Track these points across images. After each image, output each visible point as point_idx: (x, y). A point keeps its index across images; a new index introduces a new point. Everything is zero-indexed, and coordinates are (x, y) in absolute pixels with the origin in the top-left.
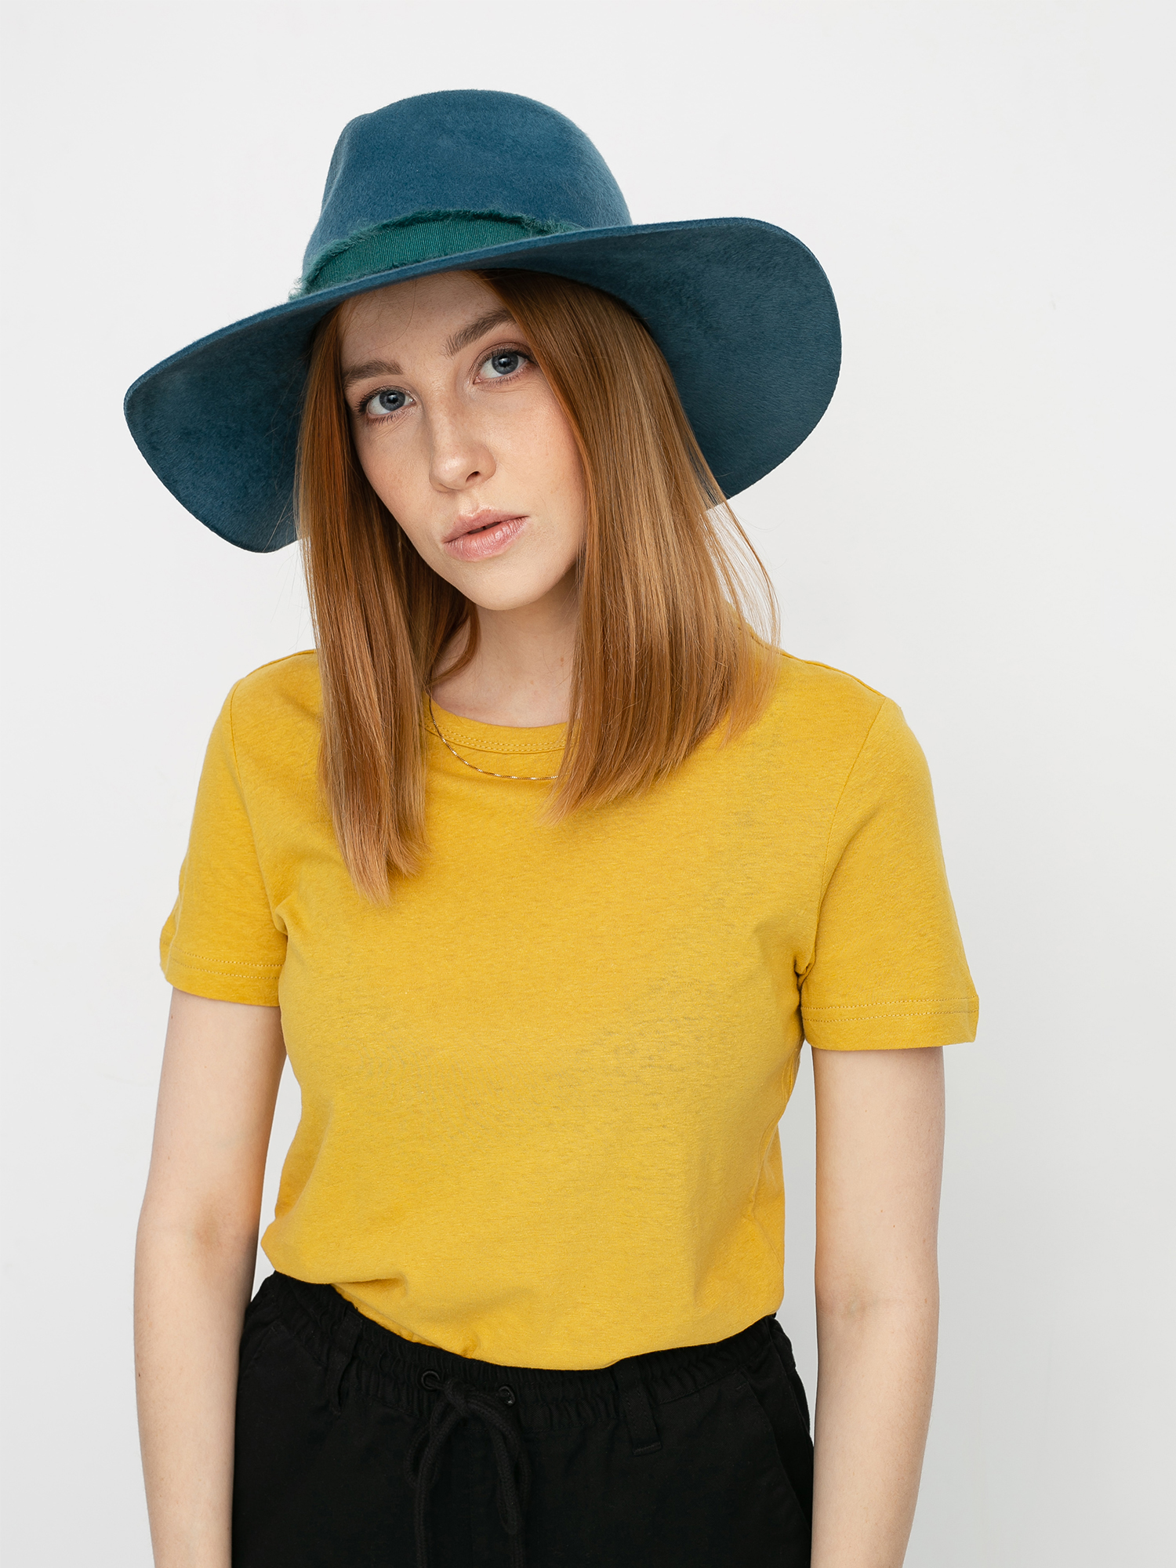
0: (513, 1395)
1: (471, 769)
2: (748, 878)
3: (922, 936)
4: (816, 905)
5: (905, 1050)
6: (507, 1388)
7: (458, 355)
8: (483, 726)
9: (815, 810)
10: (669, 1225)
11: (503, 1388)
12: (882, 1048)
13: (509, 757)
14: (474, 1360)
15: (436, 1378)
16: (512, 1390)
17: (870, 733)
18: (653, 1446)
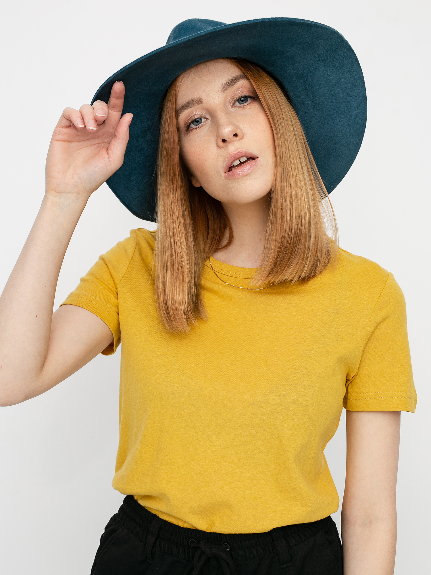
0: (229, 546)
1: (223, 282)
2: (337, 334)
3: (403, 366)
4: (362, 348)
5: (394, 411)
6: (227, 544)
7: (226, 92)
8: (230, 266)
9: (365, 310)
10: (296, 471)
11: (225, 544)
12: (385, 410)
13: (239, 279)
14: (212, 532)
15: (195, 542)
16: (229, 544)
17: (387, 282)
18: (289, 564)
